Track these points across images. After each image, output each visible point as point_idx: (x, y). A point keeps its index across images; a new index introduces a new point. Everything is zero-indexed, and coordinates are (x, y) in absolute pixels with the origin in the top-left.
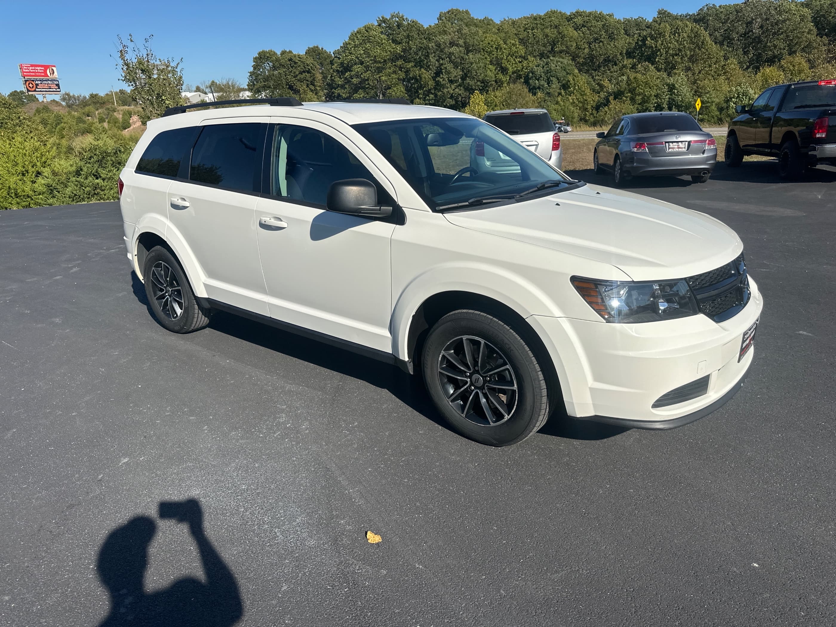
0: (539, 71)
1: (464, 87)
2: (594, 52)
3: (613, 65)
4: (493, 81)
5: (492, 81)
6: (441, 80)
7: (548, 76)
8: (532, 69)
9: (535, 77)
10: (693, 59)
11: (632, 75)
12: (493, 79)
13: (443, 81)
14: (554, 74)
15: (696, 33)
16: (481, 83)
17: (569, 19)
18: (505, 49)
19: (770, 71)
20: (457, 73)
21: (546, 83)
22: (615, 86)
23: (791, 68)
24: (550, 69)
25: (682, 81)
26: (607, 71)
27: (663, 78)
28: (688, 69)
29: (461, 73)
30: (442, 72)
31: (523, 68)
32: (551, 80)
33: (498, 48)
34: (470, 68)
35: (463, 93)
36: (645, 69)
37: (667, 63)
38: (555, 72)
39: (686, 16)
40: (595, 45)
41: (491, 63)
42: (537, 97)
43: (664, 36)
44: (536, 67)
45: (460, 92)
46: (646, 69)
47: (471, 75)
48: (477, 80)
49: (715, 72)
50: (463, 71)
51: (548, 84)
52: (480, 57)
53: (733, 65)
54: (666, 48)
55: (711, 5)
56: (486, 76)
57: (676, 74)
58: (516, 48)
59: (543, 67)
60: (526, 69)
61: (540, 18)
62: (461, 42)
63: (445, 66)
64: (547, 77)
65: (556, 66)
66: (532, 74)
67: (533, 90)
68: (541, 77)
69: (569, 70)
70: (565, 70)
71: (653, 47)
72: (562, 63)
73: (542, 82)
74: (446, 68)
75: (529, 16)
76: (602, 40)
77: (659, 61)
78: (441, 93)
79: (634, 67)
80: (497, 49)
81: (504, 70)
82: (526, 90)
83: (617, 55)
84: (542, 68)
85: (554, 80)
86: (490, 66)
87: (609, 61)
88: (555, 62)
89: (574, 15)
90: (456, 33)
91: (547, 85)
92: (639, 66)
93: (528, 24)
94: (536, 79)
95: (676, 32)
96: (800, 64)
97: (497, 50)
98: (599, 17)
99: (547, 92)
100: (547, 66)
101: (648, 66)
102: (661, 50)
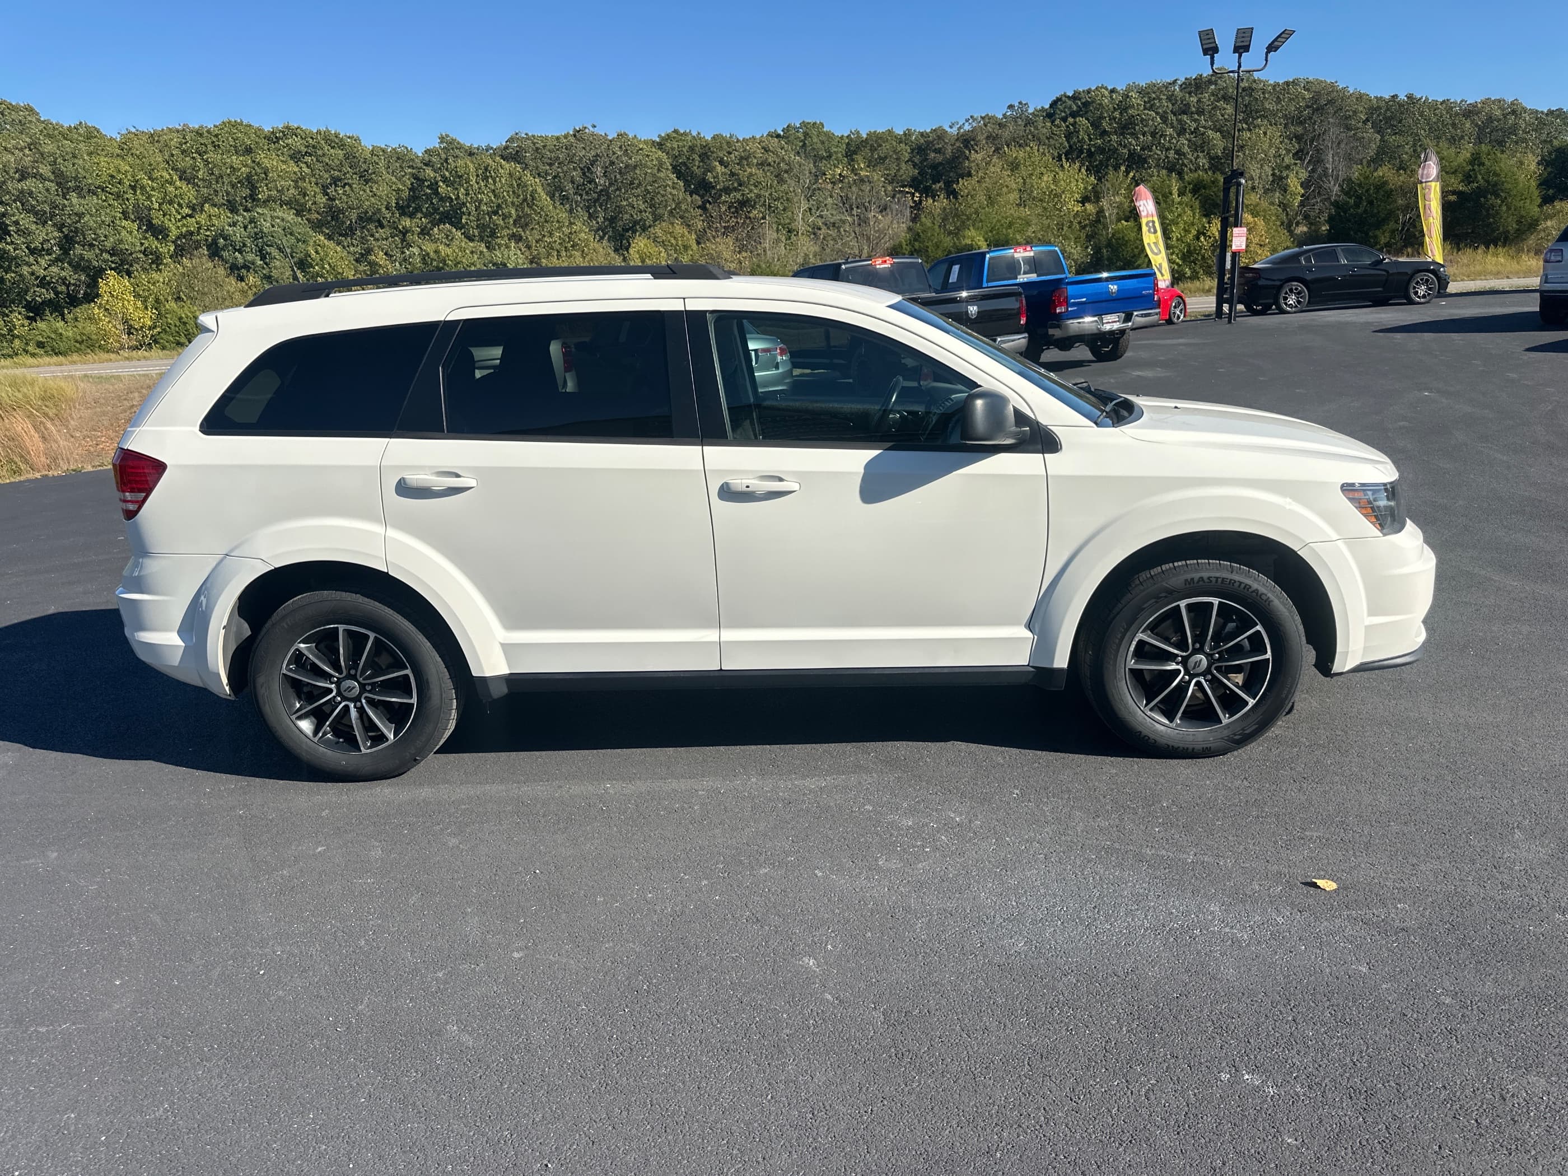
0: (238, 234)
1: (70, 264)
2: (337, 202)
3: (376, 227)
4: (140, 251)
5: (135, 252)
6: (10, 248)
7: (260, 244)
8: (223, 231)
9: (231, 245)
10: (522, 221)
11: (429, 247)
12: (138, 249)
13: (15, 249)
14: (270, 240)
15: (519, 179)
16: (112, 255)
17: (273, 138)
18: (153, 189)
19: (645, 245)
20: (46, 234)
21: (258, 258)
22: (401, 265)
23: (673, 241)
24: (261, 231)
25: (516, 258)
26: (369, 238)
27: (481, 252)
28: (517, 238)
29: (56, 234)
30: (9, 231)
31: (199, 228)
32: (267, 253)
33: (135, 186)
34: (78, 225)
35: (70, 276)
36: (447, 236)
37: (482, 227)
38: (273, 236)
39: (487, 150)
40: (336, 191)
41: (125, 215)
42: (247, 284)
43: (468, 181)
44: (230, 226)
45: (63, 274)
46: (449, 238)
47: (85, 238)
48: (100, 250)
49: (560, 244)
50: (60, 230)
51: (263, 258)
52: (98, 204)
53: (583, 235)
54: (476, 201)
55: (523, 135)
56: (121, 241)
57: (500, 246)
58: (176, 189)
59: (245, 228)
60: (208, 230)
61: (208, 132)
62: (45, 170)
63: (14, 219)
64: (257, 245)
65: (273, 226)
66: (225, 239)
67: (237, 270)
68: (245, 245)
69: (299, 233)
70: (291, 234)
71: (452, 199)
72: (283, 220)
73: (250, 257)
74: (16, 223)
75: (180, 128)
76: (350, 181)
77: (467, 223)
78: (13, 275)
79: (424, 232)
80: (133, 188)
81: (158, 232)
82: (221, 271)
83: (380, 209)
84: (242, 230)
85: (274, 252)
86: (124, 223)
87: (370, 220)
88: (269, 219)
89: (283, 132)
90: (27, 151)
91: (262, 262)
92: (436, 229)
93: (185, 143)
94: (236, 250)
95: (485, 174)
96: (683, 236)
97: (135, 191)
98: (334, 141)
99: (265, 275)
100: (253, 225)
101: (450, 231)
102: (468, 204)
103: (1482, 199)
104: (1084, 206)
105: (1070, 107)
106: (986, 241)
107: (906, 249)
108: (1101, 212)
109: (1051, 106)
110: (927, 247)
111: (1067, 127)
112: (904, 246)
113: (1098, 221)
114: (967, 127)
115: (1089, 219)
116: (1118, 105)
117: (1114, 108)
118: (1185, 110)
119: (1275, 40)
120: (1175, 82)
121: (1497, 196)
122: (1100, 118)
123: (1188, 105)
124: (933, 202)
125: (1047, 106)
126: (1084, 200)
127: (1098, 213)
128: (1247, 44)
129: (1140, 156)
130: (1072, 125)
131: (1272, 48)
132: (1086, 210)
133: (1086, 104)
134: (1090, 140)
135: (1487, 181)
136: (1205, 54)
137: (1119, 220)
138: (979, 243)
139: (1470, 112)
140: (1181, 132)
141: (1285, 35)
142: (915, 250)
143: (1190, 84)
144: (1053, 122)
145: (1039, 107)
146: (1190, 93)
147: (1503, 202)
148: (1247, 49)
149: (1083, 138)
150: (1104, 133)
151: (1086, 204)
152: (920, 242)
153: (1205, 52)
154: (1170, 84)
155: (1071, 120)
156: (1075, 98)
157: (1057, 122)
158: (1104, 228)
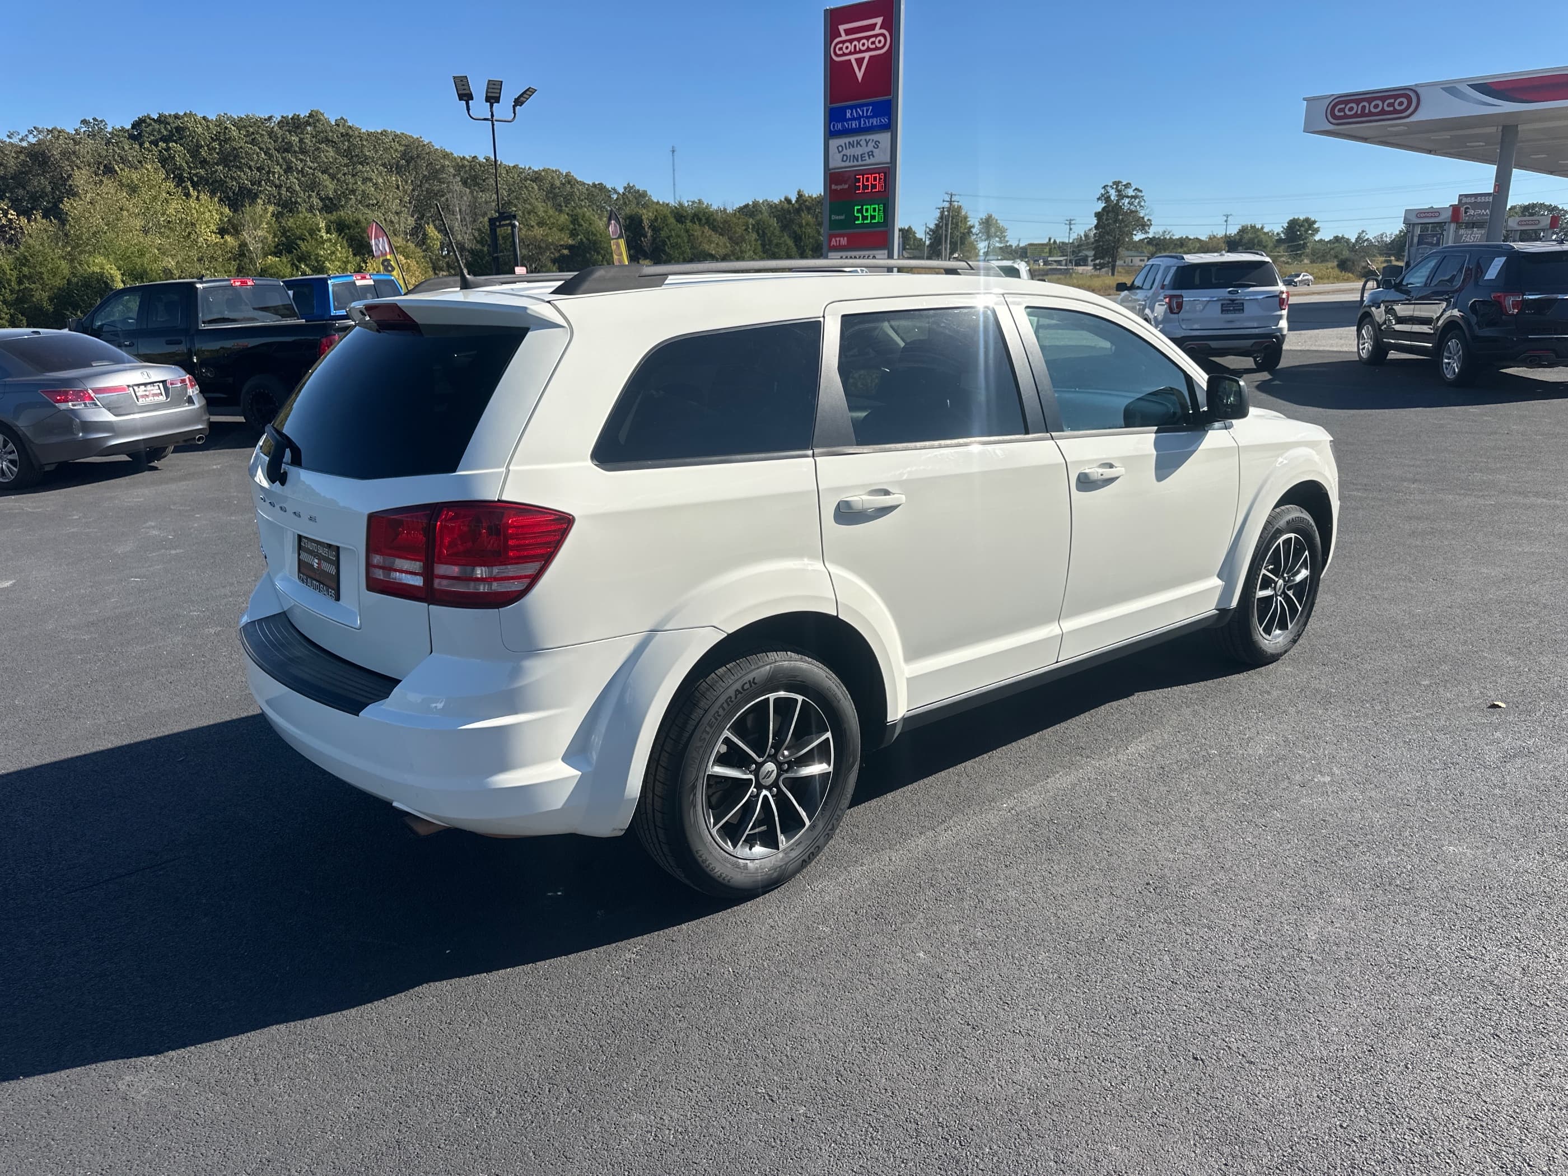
103: (588, 255)
104: (222, 238)
105: (159, 131)
106: (120, 270)
107: (11, 275)
108: (243, 245)
109: (134, 126)
110: (41, 273)
111: (160, 152)
112: (8, 272)
113: (242, 254)
114: (33, 140)
115: (231, 252)
116: (216, 135)
117: (212, 138)
118: (287, 148)
119: (521, 96)
120: (270, 118)
121: (598, 253)
122: (197, 146)
123: (290, 143)
124: (29, 221)
125: (128, 127)
126: (222, 232)
127: (240, 246)
128: (498, 95)
129: (250, 191)
130: (165, 150)
131: (518, 102)
132: (226, 241)
133: (178, 129)
134: (189, 167)
135: (588, 239)
136: (460, 99)
137: (265, 255)
138: (112, 272)
139: (537, 178)
140: (289, 170)
141: (528, 93)
142: (25, 276)
143: (288, 123)
144: (141, 145)
145: (118, 127)
146: (290, 132)
147: (603, 258)
148: (497, 100)
149: (181, 165)
150: (204, 162)
151: (226, 237)
152: (29, 267)
153: (461, 97)
154: (265, 120)
155: (162, 144)
156: (161, 120)
157: (147, 145)
158: (251, 262)
